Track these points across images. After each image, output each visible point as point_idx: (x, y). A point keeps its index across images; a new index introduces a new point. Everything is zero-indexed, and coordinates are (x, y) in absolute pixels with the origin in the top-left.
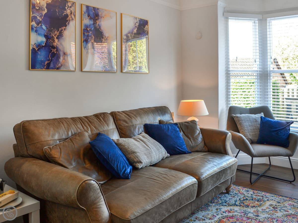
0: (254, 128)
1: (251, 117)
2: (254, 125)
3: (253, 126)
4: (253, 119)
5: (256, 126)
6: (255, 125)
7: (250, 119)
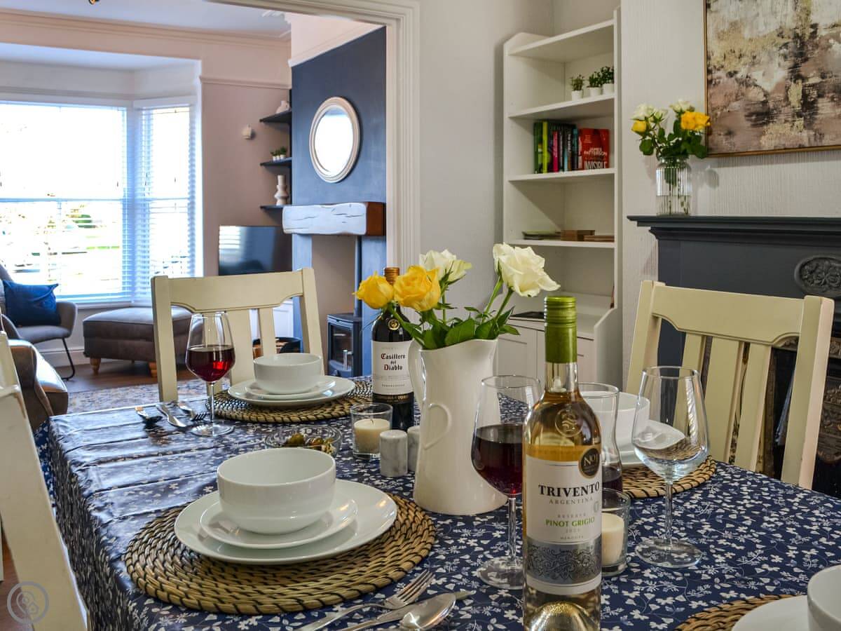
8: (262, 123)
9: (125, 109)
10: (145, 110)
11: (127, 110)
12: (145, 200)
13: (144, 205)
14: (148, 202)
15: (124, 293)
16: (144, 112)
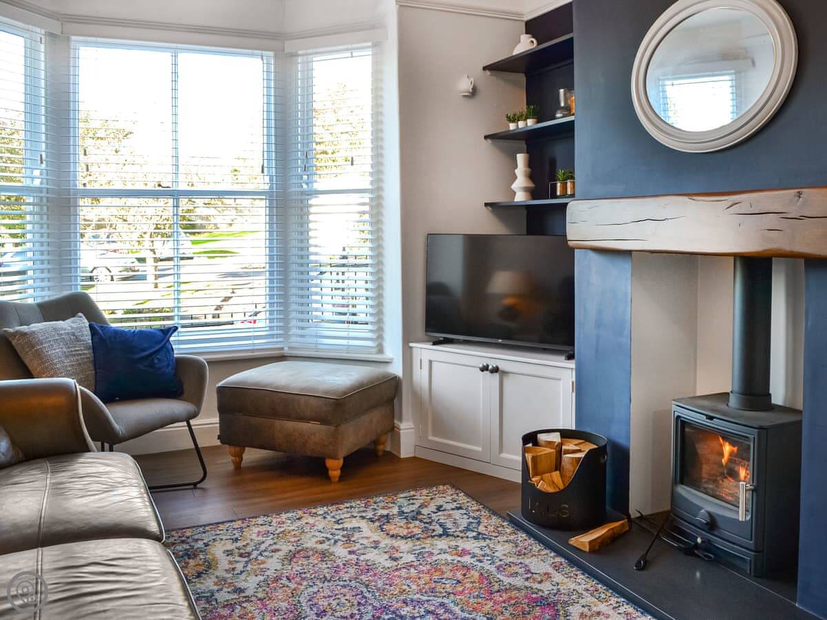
0: (78, 360)
1: (62, 329)
2: (75, 351)
3: (74, 355)
4: (68, 334)
5: (81, 355)
6: (78, 350)
7: (61, 334)
8: (488, 73)
9: (271, 54)
10: (302, 55)
11: (276, 57)
12: (303, 193)
13: (302, 201)
14: (307, 197)
15: (272, 336)
16: (300, 59)
